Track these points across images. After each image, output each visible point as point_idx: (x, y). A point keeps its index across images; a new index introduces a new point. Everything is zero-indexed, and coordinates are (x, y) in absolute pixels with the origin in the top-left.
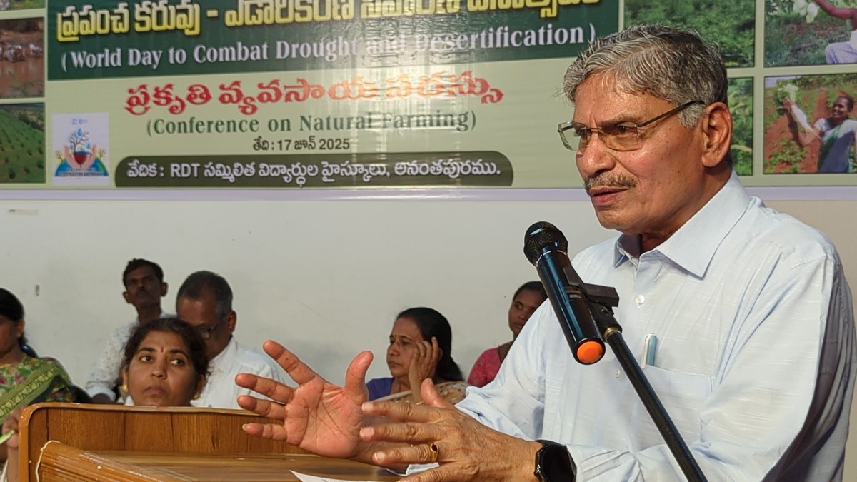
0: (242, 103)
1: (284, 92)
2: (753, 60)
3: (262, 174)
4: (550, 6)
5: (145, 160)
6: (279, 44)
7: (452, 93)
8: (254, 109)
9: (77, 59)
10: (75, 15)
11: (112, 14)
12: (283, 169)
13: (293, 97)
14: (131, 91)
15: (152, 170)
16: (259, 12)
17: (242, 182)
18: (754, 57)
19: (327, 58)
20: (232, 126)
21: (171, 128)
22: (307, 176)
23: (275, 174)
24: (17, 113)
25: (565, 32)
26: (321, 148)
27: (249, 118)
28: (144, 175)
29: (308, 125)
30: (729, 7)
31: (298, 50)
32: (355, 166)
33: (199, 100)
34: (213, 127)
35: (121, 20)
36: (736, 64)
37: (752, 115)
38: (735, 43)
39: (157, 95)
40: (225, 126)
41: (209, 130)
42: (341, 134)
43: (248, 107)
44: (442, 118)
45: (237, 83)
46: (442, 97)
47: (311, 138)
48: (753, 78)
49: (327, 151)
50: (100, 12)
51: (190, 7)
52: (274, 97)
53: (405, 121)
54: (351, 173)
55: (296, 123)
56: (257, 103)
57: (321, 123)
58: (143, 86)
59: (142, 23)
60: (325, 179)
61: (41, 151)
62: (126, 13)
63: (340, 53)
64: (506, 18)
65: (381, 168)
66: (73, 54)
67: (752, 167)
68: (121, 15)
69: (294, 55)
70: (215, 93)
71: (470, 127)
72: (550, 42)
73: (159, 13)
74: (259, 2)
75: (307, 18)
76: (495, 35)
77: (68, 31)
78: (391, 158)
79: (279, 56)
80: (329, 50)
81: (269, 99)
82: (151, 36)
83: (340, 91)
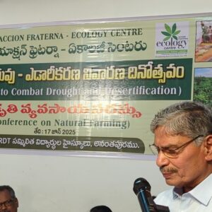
0: (30, 113)
1: (49, 109)
3: (37, 143)
4: (163, 78)
6: (48, 89)
7: (120, 113)
8: (36, 116)
12: (47, 142)
13: (52, 111)
16: (40, 75)
17: (29, 147)
19: (68, 96)
20: (26, 123)
22: (56, 145)
23: (43, 144)
25: (169, 89)
26: (63, 134)
27: (33, 120)
29: (58, 124)
31: (56, 92)
32: (77, 142)
33: (12, 111)
34: (18, 123)
40: (23, 123)
41: (16, 124)
42: (72, 128)
43: (33, 115)
44: (115, 123)
45: (29, 105)
46: (116, 114)
47: (59, 129)
49: (66, 135)
51: (11, 72)
52: (44, 111)
53: (99, 123)
54: (75, 145)
55: (53, 123)
56: (37, 113)
57: (64, 123)
60: (64, 147)
64: (144, 82)
65: (88, 143)
69: (54, 94)
70: (20, 108)
71: (127, 127)
72: (162, 93)
74: (41, 71)
75: (60, 79)
76: (139, 89)
78: (93, 139)
79: (47, 94)
80: (68, 92)
81: (42, 112)
83: (73, 110)
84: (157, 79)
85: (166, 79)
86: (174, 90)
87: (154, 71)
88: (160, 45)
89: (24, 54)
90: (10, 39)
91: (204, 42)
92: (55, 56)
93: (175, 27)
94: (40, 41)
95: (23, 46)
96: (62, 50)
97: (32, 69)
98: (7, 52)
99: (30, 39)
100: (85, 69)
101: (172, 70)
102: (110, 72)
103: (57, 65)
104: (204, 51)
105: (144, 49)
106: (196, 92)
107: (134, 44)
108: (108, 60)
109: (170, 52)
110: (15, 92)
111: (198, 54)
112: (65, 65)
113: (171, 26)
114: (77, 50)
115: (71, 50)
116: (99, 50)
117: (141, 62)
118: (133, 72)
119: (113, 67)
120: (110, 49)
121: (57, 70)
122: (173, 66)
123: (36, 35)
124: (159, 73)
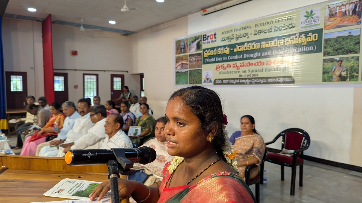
0: (237, 68)
1: (245, 65)
2: (359, 52)
3: (241, 82)
4: (305, 42)
5: (219, 79)
6: (244, 55)
7: (281, 63)
8: (239, 68)
10: (207, 52)
11: (214, 51)
12: (244, 81)
13: (247, 66)
14: (217, 66)
15: (220, 81)
16: (240, 48)
17: (237, 84)
18: (359, 51)
19: (254, 57)
20: (235, 72)
21: (223, 73)
22: (249, 82)
23: (243, 82)
24: (197, 71)
25: (308, 48)
26: (252, 76)
27: (238, 70)
28: (218, 82)
29: (250, 71)
30: (352, 39)
31: (248, 56)
32: (259, 80)
33: (229, 67)
35: (215, 52)
36: (354, 53)
37: (358, 66)
38: (354, 48)
39: (221, 66)
41: (230, 73)
42: (257, 73)
43: (238, 68)
44: (278, 69)
45: (236, 63)
46: (279, 64)
47: (250, 74)
48: (359, 56)
49: (253, 77)
50: (211, 51)
51: (227, 48)
55: (247, 71)
56: (240, 67)
57: (252, 71)
58: (219, 65)
59: (219, 52)
60: (253, 83)
61: (201, 78)
62: (216, 51)
63: (257, 56)
64: (294, 46)
65: (265, 81)
66: (207, 59)
67: (358, 79)
68: (215, 51)
70: (232, 66)
71: (285, 71)
72: (304, 50)
73: (222, 50)
74: (241, 46)
75: (250, 49)
76: (291, 50)
77: (206, 55)
78: (267, 78)
79: (244, 57)
80: (254, 55)
81: (242, 66)
82: (220, 55)
83: (256, 64)
84: (302, 43)
85: (307, 42)
86: (311, 48)
87: (300, 39)
88: (303, 23)
89: (233, 39)
90: (227, 32)
91: (330, 18)
92: (247, 38)
93: (312, 12)
94: (240, 31)
95: (233, 35)
96: (251, 34)
97: (237, 46)
98: (225, 39)
99: (235, 31)
100: (262, 43)
101: (310, 36)
102: (275, 42)
103: (248, 42)
104: (330, 23)
105: (293, 27)
106: (325, 48)
107: (288, 25)
108: (274, 36)
109: (309, 26)
110: (230, 58)
111: (326, 25)
112: (252, 42)
113: (309, 11)
114: (258, 33)
115: (255, 34)
116: (269, 31)
117: (292, 35)
118: (287, 41)
119: (277, 39)
120: (275, 30)
121: (248, 45)
122: (311, 34)
123: (238, 28)
124: (303, 39)
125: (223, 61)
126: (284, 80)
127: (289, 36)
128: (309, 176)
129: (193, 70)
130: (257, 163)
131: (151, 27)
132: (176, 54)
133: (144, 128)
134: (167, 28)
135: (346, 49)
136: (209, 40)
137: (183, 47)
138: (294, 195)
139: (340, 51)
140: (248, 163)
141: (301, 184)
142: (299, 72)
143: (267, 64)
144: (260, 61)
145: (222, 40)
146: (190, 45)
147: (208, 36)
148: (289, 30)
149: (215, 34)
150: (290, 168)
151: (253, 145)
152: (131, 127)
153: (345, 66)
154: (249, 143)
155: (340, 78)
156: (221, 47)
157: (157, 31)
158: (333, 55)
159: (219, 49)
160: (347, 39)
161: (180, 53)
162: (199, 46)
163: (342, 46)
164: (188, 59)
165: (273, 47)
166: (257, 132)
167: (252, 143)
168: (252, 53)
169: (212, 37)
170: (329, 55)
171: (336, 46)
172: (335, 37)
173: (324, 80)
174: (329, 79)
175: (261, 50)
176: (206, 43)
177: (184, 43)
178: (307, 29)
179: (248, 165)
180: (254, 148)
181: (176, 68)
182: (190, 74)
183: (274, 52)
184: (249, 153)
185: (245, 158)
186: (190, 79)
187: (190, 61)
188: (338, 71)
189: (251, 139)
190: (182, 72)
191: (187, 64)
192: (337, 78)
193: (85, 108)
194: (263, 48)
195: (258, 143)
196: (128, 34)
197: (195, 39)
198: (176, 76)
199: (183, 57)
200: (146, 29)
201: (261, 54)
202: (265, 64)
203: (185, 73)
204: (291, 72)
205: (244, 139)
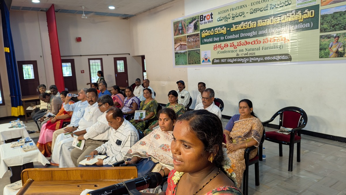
0: (234, 47)
1: (242, 44)
3: (238, 61)
4: (301, 19)
5: (217, 59)
6: (241, 34)
8: (236, 48)
9: (205, 40)
10: (205, 32)
11: (211, 31)
12: (242, 60)
13: (244, 45)
14: (214, 46)
15: (218, 61)
16: (237, 28)
17: (234, 62)
19: (250, 36)
20: (232, 51)
21: (221, 52)
22: (247, 61)
23: (241, 61)
24: (196, 51)
25: (305, 25)
26: (249, 55)
27: (235, 50)
29: (247, 50)
31: (245, 35)
32: (256, 58)
33: (226, 47)
34: (229, 52)
35: (212, 32)
39: (219, 46)
40: (231, 51)
42: (254, 52)
44: (275, 47)
45: (233, 43)
46: (275, 42)
47: (247, 53)
49: (251, 56)
50: (209, 31)
51: (224, 28)
52: (240, 45)
53: (267, 48)
54: (255, 60)
55: (244, 50)
56: (237, 46)
57: (249, 50)
58: (216, 45)
59: (216, 32)
60: (250, 61)
61: (200, 58)
62: (213, 31)
63: (253, 35)
65: (262, 59)
69: (244, 36)
70: (229, 45)
71: (282, 48)
72: (301, 27)
73: (219, 30)
74: (237, 26)
75: (247, 28)
76: (288, 27)
77: (203, 35)
78: (264, 56)
79: (241, 36)
80: (251, 34)
81: (239, 45)
82: (218, 35)
83: (253, 43)
84: (298, 20)
85: (303, 19)
86: (308, 25)
87: (296, 16)
89: (229, 18)
90: (223, 12)
92: (243, 17)
94: (236, 10)
95: (229, 15)
96: (247, 13)
97: (233, 25)
98: (222, 19)
99: (231, 10)
100: (258, 21)
101: (307, 13)
102: (272, 20)
103: (245, 21)
105: (290, 4)
106: (322, 24)
107: (284, 2)
108: (270, 14)
109: (305, 3)
110: (227, 37)
111: (323, 1)
112: (248, 20)
114: (254, 12)
115: (251, 12)
116: (265, 9)
117: (289, 12)
118: (284, 18)
119: (273, 17)
120: (271, 8)
121: (245, 24)
122: (307, 11)
123: (234, 8)
124: (299, 16)
125: (220, 41)
126: (280, 58)
127: (285, 13)
128: (307, 151)
129: (191, 50)
130: (256, 145)
131: (150, 10)
132: (175, 35)
133: (148, 112)
134: (164, 10)
135: (343, 24)
136: (206, 20)
137: (181, 28)
138: (292, 170)
139: (337, 27)
140: (247, 145)
141: (299, 160)
142: (296, 50)
143: (264, 43)
144: (257, 40)
145: (218, 20)
146: (187, 26)
147: (205, 17)
148: (286, 7)
149: (212, 15)
150: (288, 146)
151: (252, 128)
152: (136, 111)
153: (342, 42)
154: (248, 126)
155: (337, 54)
156: (218, 27)
157: (155, 13)
158: (330, 31)
159: (216, 29)
160: (344, 14)
161: (178, 35)
162: (196, 27)
163: (339, 22)
164: (186, 40)
165: (269, 25)
166: (255, 115)
167: (251, 126)
168: (249, 33)
169: (208, 17)
170: (326, 32)
171: (333, 22)
172: (332, 13)
173: (321, 57)
174: (326, 56)
175: (257, 29)
176: (203, 23)
177: (182, 24)
178: (303, 6)
179: (247, 148)
180: (253, 131)
181: (175, 49)
182: (189, 54)
183: (271, 30)
184: (248, 136)
185: (244, 140)
186: (190, 60)
187: (188, 42)
188: (335, 47)
189: (250, 122)
190: (181, 52)
191: (186, 45)
192: (334, 54)
193: (93, 97)
194: (259, 27)
195: (256, 126)
196: (127, 17)
197: (192, 19)
198: (176, 57)
199: (181, 39)
200: (145, 12)
201: (258, 33)
202: (262, 42)
203: (184, 54)
204: (289, 49)
205: (243, 123)
